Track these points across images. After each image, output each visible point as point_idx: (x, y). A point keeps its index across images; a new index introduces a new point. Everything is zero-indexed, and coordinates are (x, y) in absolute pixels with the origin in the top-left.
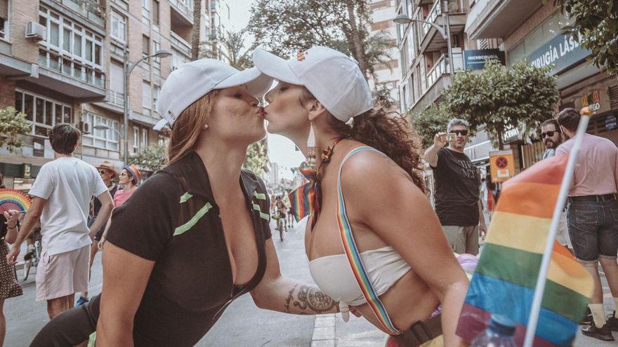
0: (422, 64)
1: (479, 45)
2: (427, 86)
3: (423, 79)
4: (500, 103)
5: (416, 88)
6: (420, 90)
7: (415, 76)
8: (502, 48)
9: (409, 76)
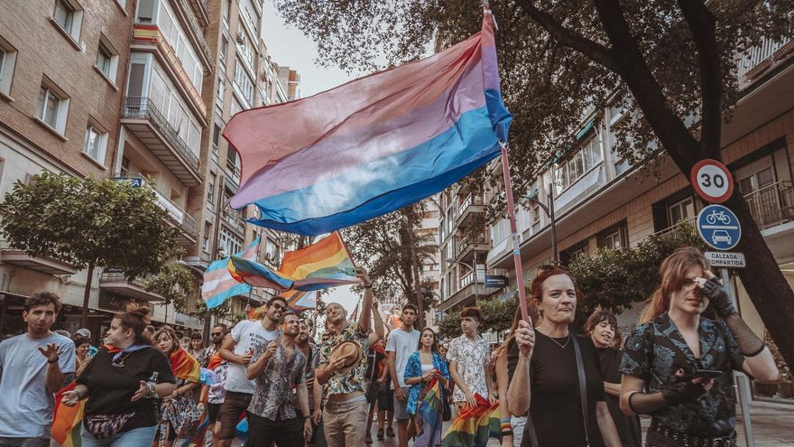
0: (458, 269)
1: (496, 272)
2: (461, 287)
3: (458, 279)
4: (498, 320)
5: (452, 285)
6: (455, 288)
7: (452, 276)
8: (507, 275)
9: (447, 273)
